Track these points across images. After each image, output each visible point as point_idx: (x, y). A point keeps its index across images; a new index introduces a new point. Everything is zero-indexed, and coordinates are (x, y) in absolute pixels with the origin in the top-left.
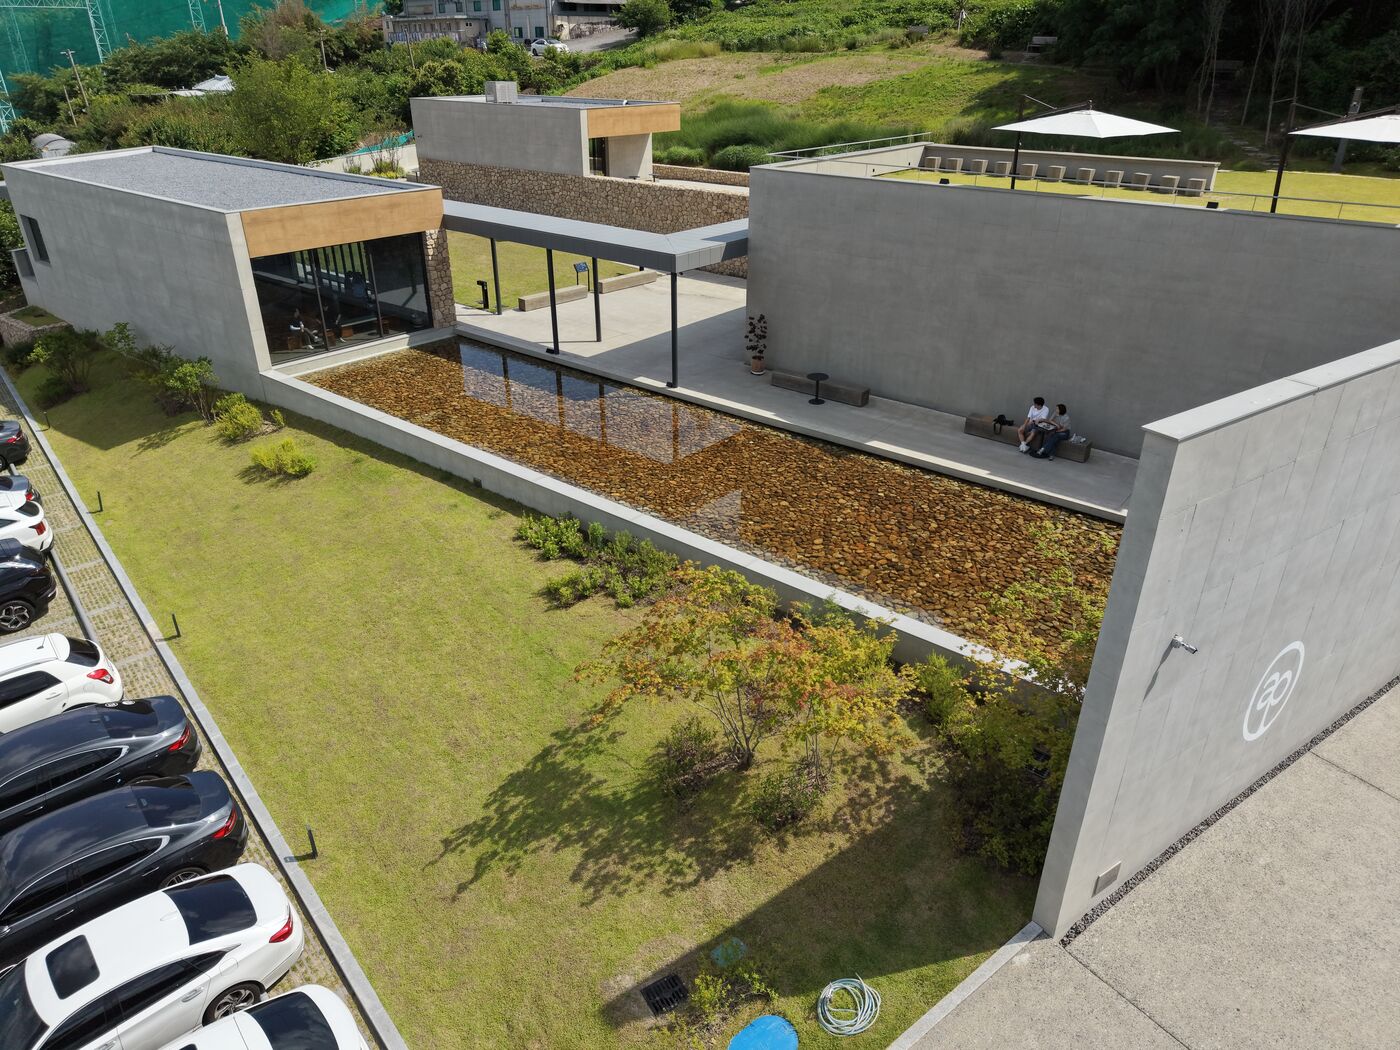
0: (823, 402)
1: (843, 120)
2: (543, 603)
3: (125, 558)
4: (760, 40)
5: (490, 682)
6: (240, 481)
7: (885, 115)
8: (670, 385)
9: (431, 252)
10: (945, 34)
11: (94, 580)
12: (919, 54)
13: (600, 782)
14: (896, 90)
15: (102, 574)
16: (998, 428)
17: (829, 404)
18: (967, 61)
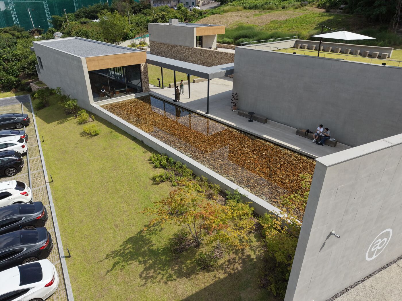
0: (253, 121)
1: (277, 31)
2: (151, 182)
3: (45, 156)
4: (256, 6)
5: (130, 206)
6: (80, 136)
7: (290, 29)
8: (207, 113)
9: (142, 70)
10: (313, 4)
11: (36, 162)
12: (304, 10)
13: (154, 244)
14: (294, 21)
15: (39, 161)
16: (307, 134)
17: (255, 122)
18: (318, 13)
